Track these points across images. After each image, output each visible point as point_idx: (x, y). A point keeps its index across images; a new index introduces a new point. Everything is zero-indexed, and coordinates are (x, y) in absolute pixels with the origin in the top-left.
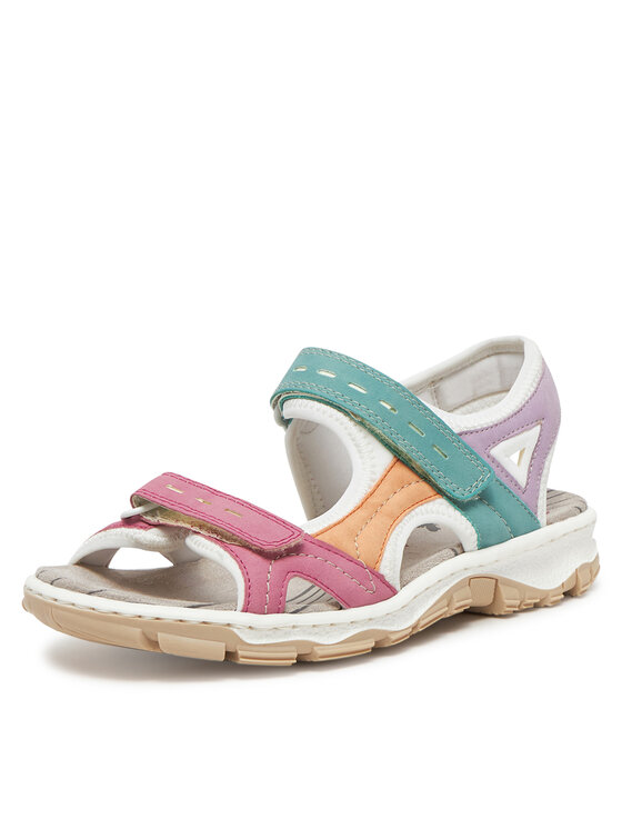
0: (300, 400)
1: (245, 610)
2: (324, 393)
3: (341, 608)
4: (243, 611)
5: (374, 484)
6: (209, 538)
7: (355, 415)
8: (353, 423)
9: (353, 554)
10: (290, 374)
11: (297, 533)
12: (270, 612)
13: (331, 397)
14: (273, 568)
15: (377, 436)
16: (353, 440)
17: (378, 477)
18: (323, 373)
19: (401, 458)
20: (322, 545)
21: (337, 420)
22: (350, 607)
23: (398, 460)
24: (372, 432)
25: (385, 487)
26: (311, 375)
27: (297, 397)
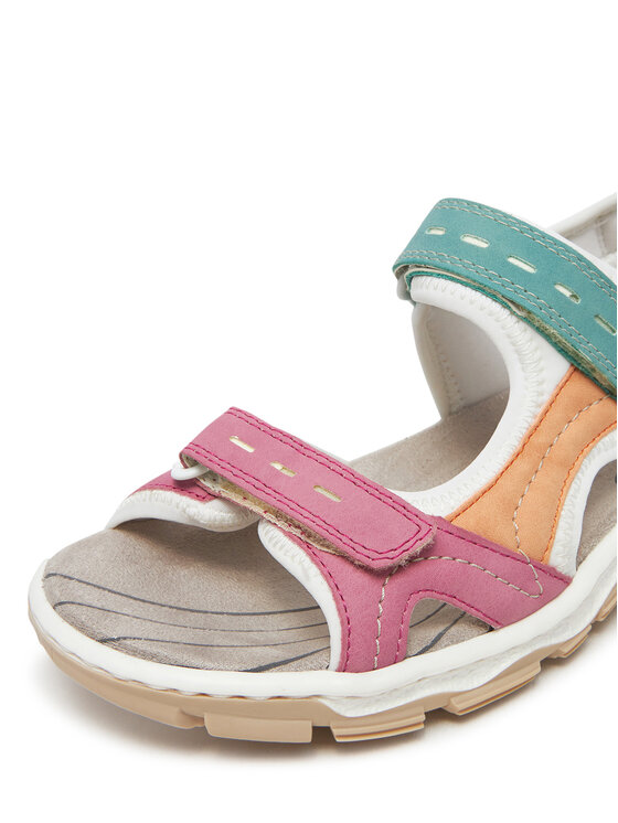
0: (436, 281)
1: (343, 668)
2: (472, 272)
3: (491, 629)
4: (339, 670)
5: (540, 411)
6: (289, 535)
7: (517, 306)
8: (514, 319)
9: (510, 544)
10: (420, 238)
11: (425, 528)
12: (382, 665)
13: (482, 278)
14: (387, 591)
15: (548, 337)
16: (514, 344)
17: (546, 398)
18: (469, 240)
19: (580, 368)
20: (462, 535)
21: (491, 314)
22: (503, 626)
23: (576, 369)
24: (541, 331)
25: (555, 415)
26: (452, 241)
27: (431, 275)
